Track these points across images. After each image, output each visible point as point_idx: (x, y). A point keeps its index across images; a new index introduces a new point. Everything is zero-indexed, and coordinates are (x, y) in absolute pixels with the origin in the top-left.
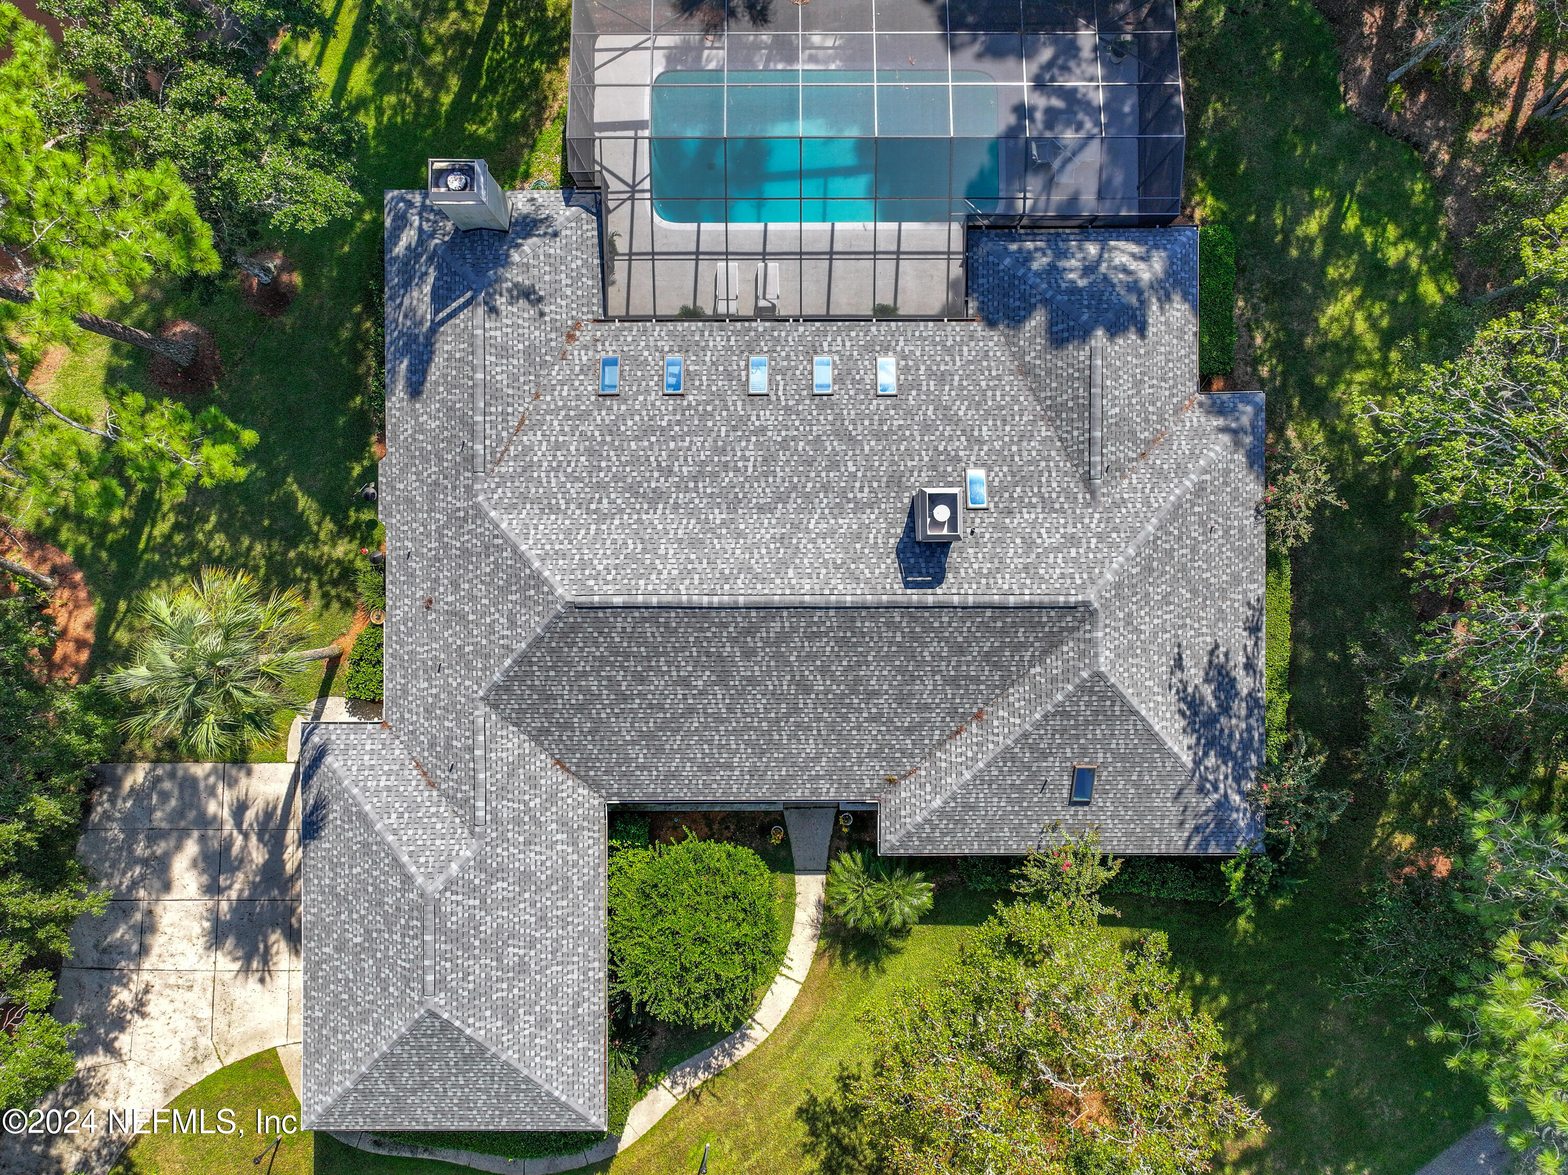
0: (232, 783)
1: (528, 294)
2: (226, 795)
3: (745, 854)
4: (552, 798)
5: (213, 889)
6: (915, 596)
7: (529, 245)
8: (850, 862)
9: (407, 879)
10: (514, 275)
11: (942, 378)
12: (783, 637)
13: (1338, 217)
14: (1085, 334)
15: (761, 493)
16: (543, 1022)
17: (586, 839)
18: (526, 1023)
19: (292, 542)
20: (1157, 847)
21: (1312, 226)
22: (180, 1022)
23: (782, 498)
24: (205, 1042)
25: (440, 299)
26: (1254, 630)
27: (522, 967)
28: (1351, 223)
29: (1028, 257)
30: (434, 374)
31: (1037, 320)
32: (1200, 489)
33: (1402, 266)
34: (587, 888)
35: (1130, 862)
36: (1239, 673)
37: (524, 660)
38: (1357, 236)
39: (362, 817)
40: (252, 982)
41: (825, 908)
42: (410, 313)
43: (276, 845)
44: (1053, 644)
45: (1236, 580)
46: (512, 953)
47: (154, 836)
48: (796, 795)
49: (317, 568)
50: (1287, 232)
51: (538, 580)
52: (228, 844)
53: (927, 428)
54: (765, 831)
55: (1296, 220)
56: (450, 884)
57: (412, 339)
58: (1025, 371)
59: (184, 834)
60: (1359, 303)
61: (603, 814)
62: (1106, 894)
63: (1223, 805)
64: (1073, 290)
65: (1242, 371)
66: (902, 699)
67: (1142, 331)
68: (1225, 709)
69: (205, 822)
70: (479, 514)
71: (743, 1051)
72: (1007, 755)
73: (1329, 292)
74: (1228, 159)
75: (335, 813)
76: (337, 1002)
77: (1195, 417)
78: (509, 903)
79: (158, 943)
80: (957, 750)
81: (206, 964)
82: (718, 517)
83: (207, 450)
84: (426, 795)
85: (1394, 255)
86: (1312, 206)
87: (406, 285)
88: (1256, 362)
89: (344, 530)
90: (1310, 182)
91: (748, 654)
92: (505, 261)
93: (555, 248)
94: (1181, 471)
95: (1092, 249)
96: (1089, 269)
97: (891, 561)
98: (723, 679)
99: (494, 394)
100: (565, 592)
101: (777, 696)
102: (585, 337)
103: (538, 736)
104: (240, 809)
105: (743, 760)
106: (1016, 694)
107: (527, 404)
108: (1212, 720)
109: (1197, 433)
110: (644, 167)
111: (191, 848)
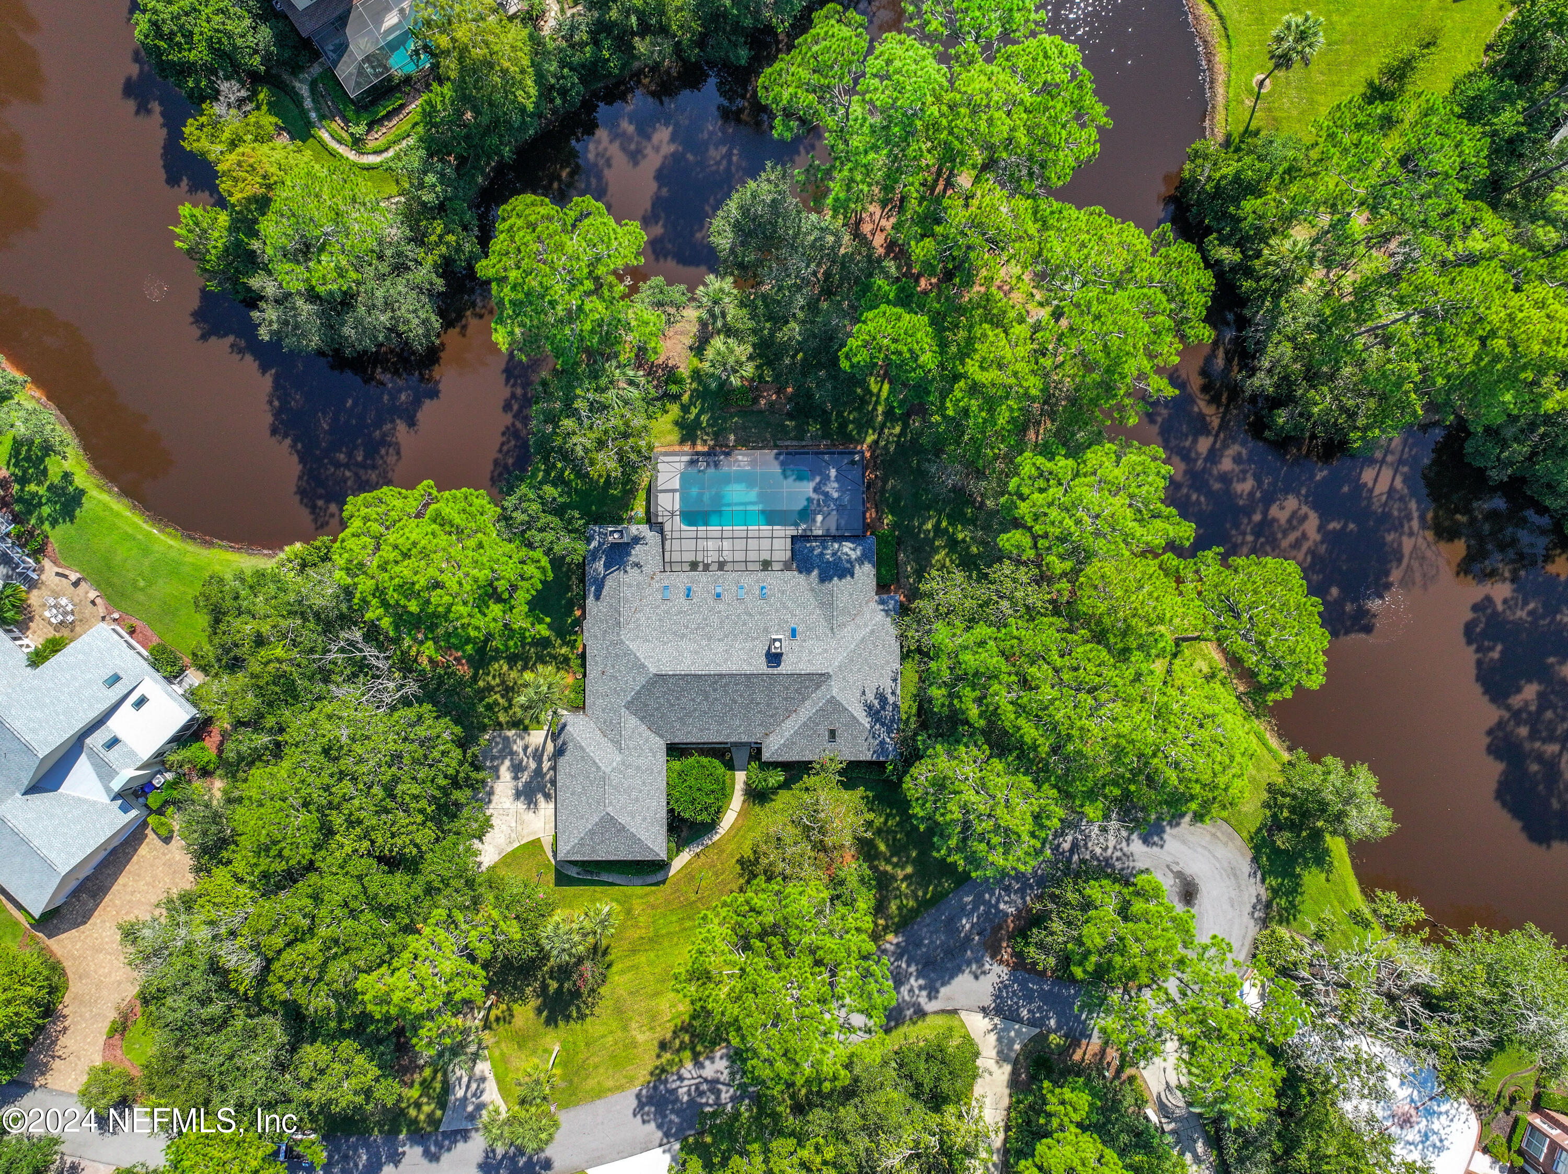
0: (522, 738)
1: (637, 565)
2: (520, 743)
3: (716, 762)
4: (647, 740)
5: (516, 778)
6: (770, 671)
7: (638, 547)
8: (754, 765)
9: (598, 768)
10: (632, 559)
11: (783, 592)
12: (726, 685)
13: (939, 522)
14: (831, 579)
15: (719, 634)
16: (644, 819)
17: (659, 755)
18: (639, 819)
19: (545, 648)
20: (862, 758)
21: (929, 526)
22: (504, 827)
23: (726, 636)
24: (513, 835)
25: (607, 566)
26: (895, 680)
27: (637, 800)
28: (944, 524)
29: (813, 549)
30: (604, 592)
31: (815, 572)
32: (872, 631)
33: (964, 541)
34: (659, 773)
35: (850, 763)
36: (889, 696)
37: (638, 693)
38: (946, 529)
39: (581, 747)
40: (531, 813)
41: (746, 783)
42: (596, 570)
43: (540, 762)
44: (818, 687)
45: (888, 663)
46: (634, 794)
47: (493, 758)
48: (733, 739)
49: (554, 657)
50: (920, 527)
51: (643, 666)
52: (521, 761)
53: (777, 611)
54: (723, 755)
55: (924, 523)
56: (613, 770)
57: (596, 580)
58: (812, 590)
59: (504, 758)
60: (947, 555)
61: (664, 747)
62: (840, 773)
63: (882, 743)
64: (828, 562)
65: (902, 580)
66: (768, 705)
67: (852, 576)
68: (883, 708)
69: (512, 753)
70: (622, 642)
71: (716, 838)
72: (805, 724)
73: (936, 551)
74: (897, 500)
75: (570, 746)
76: (571, 813)
77: (873, 605)
78: (633, 777)
79: (495, 799)
80: (789, 723)
81: (513, 807)
82: (704, 643)
83: (538, 627)
84: (603, 740)
85: (960, 536)
86: (929, 518)
87: (594, 560)
88: (908, 577)
89: (565, 643)
90: (928, 508)
91: (715, 690)
92: (629, 554)
93: (646, 548)
94: (866, 625)
95: (836, 546)
96: (834, 554)
97: (763, 659)
98: (706, 699)
99: (627, 601)
100: (653, 670)
101: (725, 705)
102: (657, 578)
103: (642, 719)
104: (526, 748)
105: (714, 727)
106: (807, 703)
107: (637, 603)
108: (878, 712)
109: (873, 611)
110: (677, 507)
111: (507, 763)
